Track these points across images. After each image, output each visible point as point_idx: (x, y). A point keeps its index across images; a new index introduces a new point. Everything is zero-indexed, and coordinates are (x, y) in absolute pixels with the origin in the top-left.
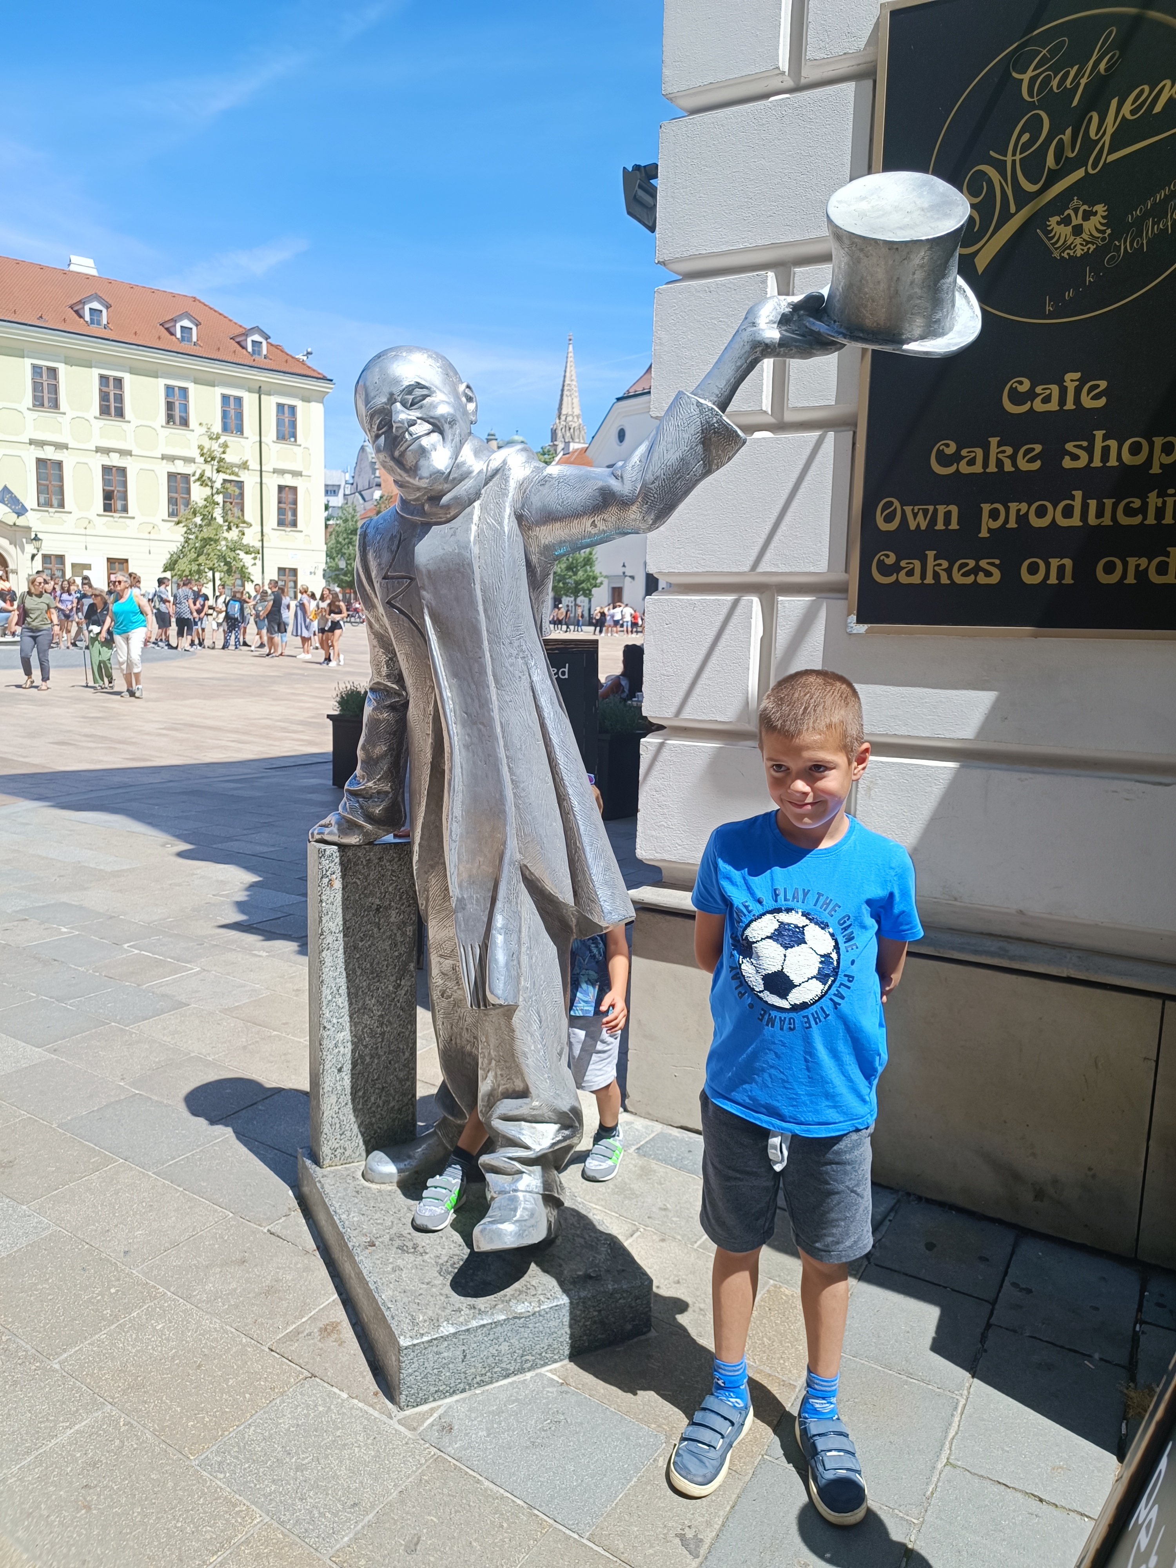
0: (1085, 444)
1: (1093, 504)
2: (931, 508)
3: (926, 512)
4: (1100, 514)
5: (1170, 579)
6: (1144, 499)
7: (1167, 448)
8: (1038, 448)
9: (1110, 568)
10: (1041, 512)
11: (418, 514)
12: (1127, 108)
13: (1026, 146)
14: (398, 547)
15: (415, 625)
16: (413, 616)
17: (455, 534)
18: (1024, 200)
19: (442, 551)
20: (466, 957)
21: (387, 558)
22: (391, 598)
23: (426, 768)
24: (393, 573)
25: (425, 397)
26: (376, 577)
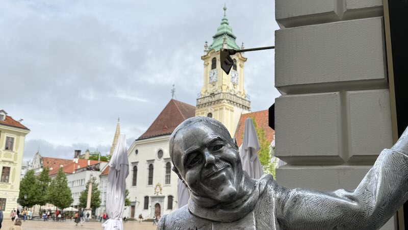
11: (210, 216)
25: (221, 145)
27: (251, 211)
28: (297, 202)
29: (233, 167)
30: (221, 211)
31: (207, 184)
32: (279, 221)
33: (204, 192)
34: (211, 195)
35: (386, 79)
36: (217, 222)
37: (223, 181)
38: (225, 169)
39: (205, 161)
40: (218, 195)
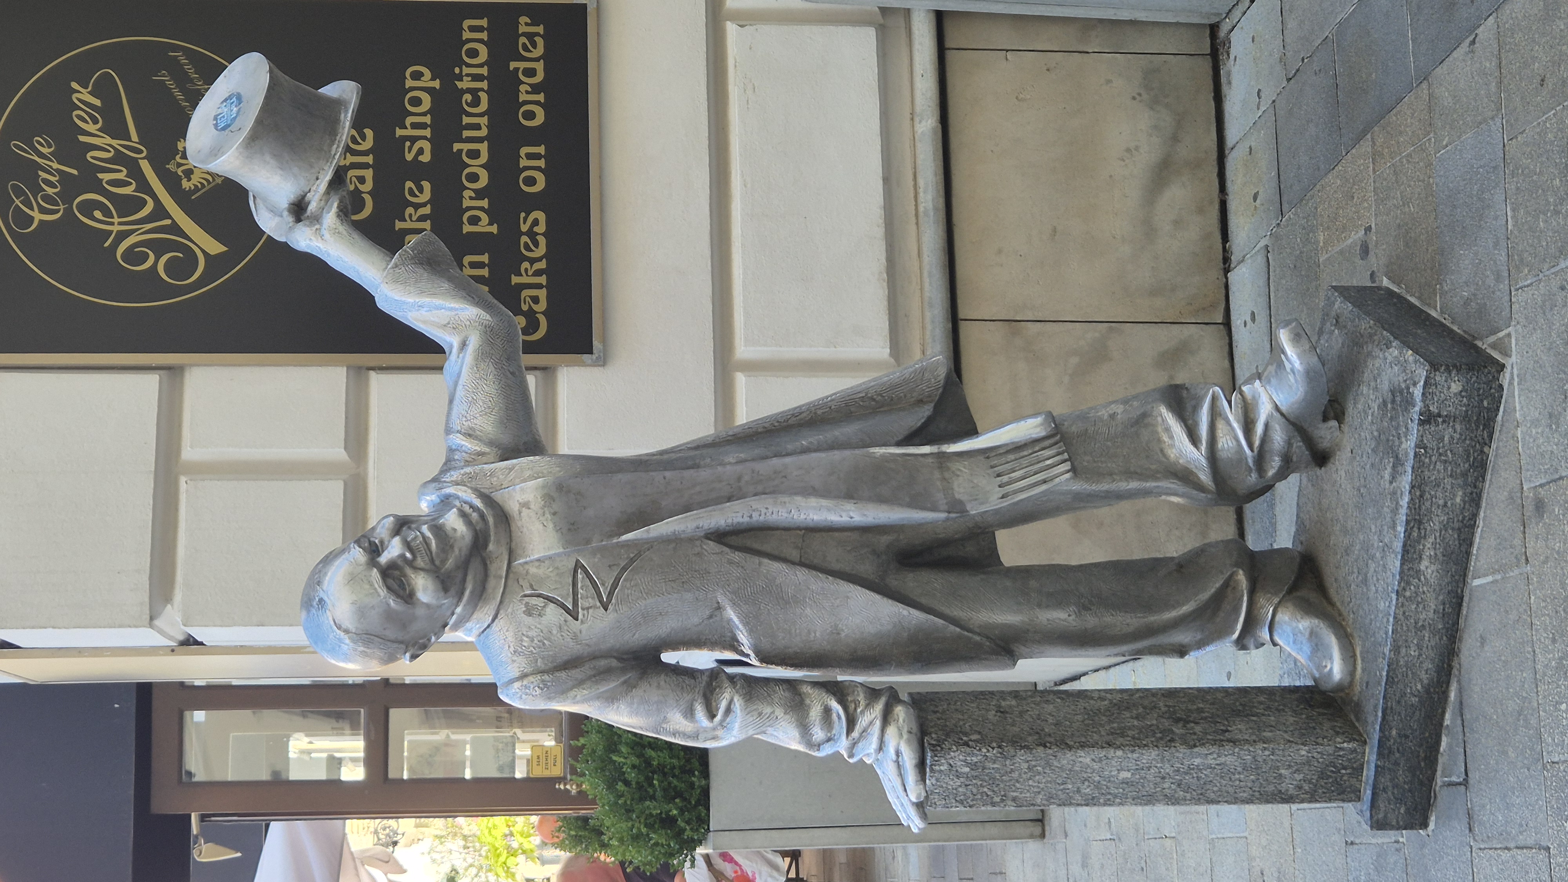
1: (466, 134)
4: (477, 127)
5: (540, 66)
6: (463, 92)
7: (417, 76)
8: (409, 184)
9: (530, 115)
10: (474, 178)
11: (500, 568)
12: (91, 128)
13: (107, 213)
14: (539, 596)
15: (632, 561)
16: (623, 564)
17: (526, 505)
18: (160, 212)
19: (548, 515)
20: (1015, 492)
21: (553, 613)
22: (601, 601)
23: (802, 575)
24: (571, 599)
25: (370, 542)
26: (575, 637)
28: (471, 432)
30: (491, 547)
31: (444, 562)
32: (503, 459)
33: (458, 568)
34: (463, 554)
35: (162, 372)
36: (512, 555)
37: (438, 530)
39: (402, 556)
40: (463, 537)
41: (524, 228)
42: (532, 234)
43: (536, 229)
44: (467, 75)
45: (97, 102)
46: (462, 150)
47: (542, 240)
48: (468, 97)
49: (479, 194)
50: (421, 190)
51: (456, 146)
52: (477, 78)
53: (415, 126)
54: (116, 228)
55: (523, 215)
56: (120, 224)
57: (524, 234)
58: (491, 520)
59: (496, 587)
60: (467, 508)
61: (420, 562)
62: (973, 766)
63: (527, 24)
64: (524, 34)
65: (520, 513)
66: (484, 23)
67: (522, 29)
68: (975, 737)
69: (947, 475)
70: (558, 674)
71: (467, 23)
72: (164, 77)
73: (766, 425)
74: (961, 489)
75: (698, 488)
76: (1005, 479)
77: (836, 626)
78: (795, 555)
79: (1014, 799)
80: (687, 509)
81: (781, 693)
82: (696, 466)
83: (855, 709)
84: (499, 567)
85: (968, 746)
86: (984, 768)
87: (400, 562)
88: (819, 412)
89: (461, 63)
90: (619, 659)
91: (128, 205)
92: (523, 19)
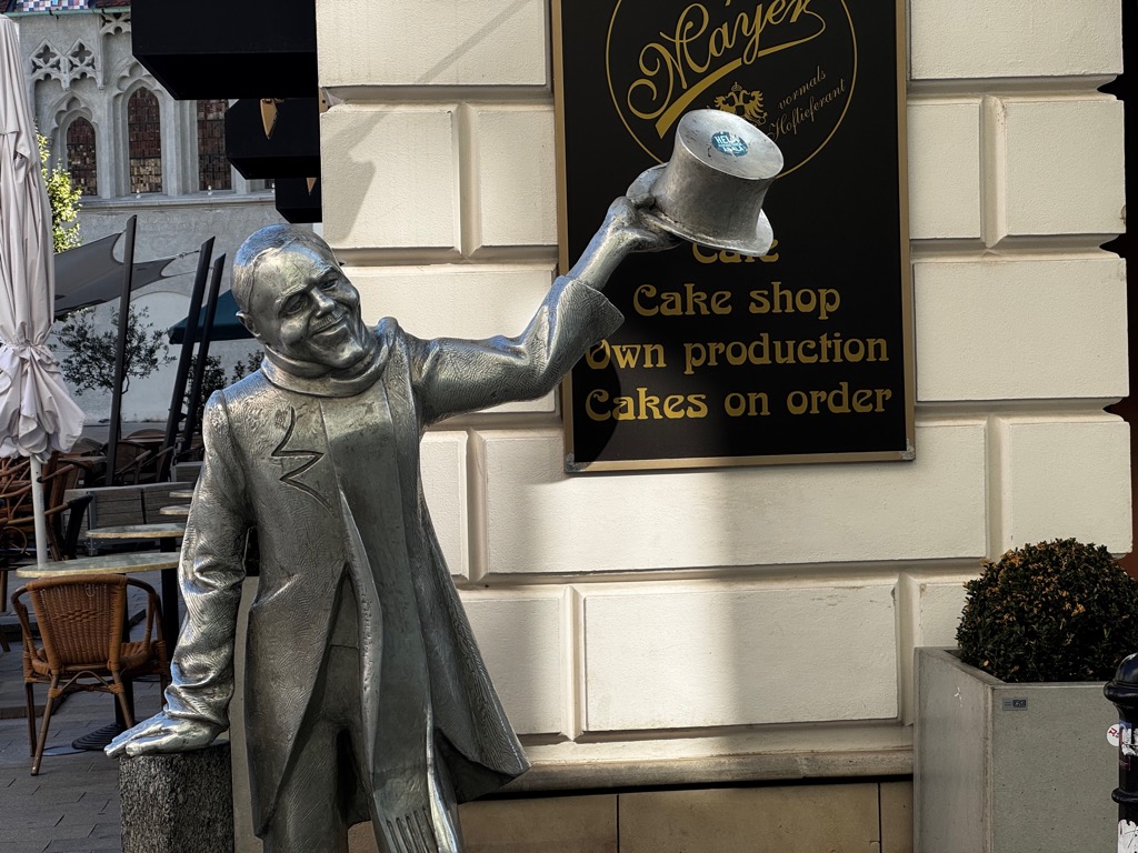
0: (766, 293)
1: (778, 344)
2: (639, 347)
3: (633, 352)
4: (785, 354)
5: (844, 409)
6: (817, 341)
7: (830, 299)
8: (728, 295)
9: (797, 401)
10: (737, 352)
11: (316, 390)
12: (770, 15)
13: (691, 33)
14: (293, 423)
15: (324, 500)
16: (321, 493)
17: (370, 410)
18: (694, 79)
19: (360, 428)
20: (393, 833)
21: (278, 434)
22: (288, 475)
23: (318, 646)
24: (289, 449)
25: (334, 280)
26: (259, 454)
27: (378, 378)
28: (440, 360)
29: (352, 314)
30: (333, 380)
31: (316, 342)
33: (312, 354)
34: (324, 358)
35: (549, 86)
36: (327, 398)
37: (343, 337)
38: (344, 320)
39: (318, 308)
40: (337, 357)
41: (691, 398)
42: (685, 405)
43: (690, 409)
44: (833, 344)
45: (794, 19)
46: (762, 341)
47: (680, 414)
48: (812, 345)
49: (721, 357)
50: (723, 305)
51: (765, 336)
52: (831, 352)
53: (783, 298)
54: (677, 41)
55: (703, 397)
56: (682, 44)
57: (686, 399)
58: (357, 380)
59: (301, 386)
60: (368, 359)
61: (315, 322)
62: (154, 797)
63: (884, 396)
64: (874, 394)
65: (363, 405)
66: (884, 358)
67: (879, 393)
68: (181, 798)
69: (408, 772)
70: (228, 440)
71: (882, 342)
72: (820, 76)
73: (455, 616)
74: (396, 783)
75: (389, 556)
76: (405, 823)
77: (279, 677)
78: (337, 640)
79: (128, 833)
80: (369, 547)
81: (222, 629)
82: (411, 554)
83: (207, 694)
84: (317, 388)
85: (171, 792)
86: (153, 806)
87: (313, 306)
88: (469, 661)
89: (844, 339)
90: (245, 492)
91: (698, 50)
92: (889, 394)
